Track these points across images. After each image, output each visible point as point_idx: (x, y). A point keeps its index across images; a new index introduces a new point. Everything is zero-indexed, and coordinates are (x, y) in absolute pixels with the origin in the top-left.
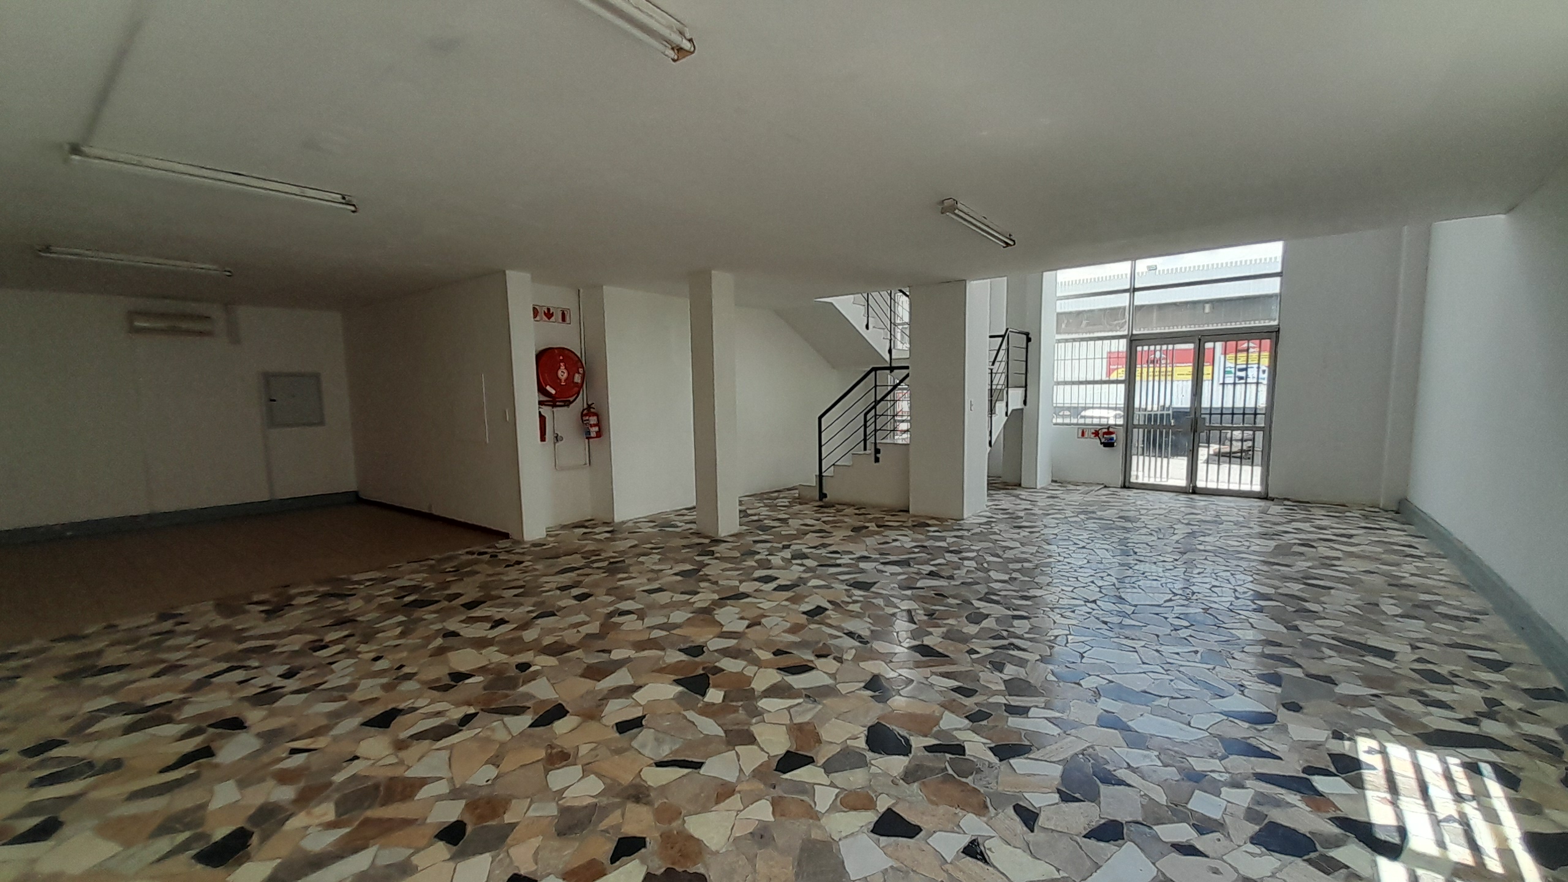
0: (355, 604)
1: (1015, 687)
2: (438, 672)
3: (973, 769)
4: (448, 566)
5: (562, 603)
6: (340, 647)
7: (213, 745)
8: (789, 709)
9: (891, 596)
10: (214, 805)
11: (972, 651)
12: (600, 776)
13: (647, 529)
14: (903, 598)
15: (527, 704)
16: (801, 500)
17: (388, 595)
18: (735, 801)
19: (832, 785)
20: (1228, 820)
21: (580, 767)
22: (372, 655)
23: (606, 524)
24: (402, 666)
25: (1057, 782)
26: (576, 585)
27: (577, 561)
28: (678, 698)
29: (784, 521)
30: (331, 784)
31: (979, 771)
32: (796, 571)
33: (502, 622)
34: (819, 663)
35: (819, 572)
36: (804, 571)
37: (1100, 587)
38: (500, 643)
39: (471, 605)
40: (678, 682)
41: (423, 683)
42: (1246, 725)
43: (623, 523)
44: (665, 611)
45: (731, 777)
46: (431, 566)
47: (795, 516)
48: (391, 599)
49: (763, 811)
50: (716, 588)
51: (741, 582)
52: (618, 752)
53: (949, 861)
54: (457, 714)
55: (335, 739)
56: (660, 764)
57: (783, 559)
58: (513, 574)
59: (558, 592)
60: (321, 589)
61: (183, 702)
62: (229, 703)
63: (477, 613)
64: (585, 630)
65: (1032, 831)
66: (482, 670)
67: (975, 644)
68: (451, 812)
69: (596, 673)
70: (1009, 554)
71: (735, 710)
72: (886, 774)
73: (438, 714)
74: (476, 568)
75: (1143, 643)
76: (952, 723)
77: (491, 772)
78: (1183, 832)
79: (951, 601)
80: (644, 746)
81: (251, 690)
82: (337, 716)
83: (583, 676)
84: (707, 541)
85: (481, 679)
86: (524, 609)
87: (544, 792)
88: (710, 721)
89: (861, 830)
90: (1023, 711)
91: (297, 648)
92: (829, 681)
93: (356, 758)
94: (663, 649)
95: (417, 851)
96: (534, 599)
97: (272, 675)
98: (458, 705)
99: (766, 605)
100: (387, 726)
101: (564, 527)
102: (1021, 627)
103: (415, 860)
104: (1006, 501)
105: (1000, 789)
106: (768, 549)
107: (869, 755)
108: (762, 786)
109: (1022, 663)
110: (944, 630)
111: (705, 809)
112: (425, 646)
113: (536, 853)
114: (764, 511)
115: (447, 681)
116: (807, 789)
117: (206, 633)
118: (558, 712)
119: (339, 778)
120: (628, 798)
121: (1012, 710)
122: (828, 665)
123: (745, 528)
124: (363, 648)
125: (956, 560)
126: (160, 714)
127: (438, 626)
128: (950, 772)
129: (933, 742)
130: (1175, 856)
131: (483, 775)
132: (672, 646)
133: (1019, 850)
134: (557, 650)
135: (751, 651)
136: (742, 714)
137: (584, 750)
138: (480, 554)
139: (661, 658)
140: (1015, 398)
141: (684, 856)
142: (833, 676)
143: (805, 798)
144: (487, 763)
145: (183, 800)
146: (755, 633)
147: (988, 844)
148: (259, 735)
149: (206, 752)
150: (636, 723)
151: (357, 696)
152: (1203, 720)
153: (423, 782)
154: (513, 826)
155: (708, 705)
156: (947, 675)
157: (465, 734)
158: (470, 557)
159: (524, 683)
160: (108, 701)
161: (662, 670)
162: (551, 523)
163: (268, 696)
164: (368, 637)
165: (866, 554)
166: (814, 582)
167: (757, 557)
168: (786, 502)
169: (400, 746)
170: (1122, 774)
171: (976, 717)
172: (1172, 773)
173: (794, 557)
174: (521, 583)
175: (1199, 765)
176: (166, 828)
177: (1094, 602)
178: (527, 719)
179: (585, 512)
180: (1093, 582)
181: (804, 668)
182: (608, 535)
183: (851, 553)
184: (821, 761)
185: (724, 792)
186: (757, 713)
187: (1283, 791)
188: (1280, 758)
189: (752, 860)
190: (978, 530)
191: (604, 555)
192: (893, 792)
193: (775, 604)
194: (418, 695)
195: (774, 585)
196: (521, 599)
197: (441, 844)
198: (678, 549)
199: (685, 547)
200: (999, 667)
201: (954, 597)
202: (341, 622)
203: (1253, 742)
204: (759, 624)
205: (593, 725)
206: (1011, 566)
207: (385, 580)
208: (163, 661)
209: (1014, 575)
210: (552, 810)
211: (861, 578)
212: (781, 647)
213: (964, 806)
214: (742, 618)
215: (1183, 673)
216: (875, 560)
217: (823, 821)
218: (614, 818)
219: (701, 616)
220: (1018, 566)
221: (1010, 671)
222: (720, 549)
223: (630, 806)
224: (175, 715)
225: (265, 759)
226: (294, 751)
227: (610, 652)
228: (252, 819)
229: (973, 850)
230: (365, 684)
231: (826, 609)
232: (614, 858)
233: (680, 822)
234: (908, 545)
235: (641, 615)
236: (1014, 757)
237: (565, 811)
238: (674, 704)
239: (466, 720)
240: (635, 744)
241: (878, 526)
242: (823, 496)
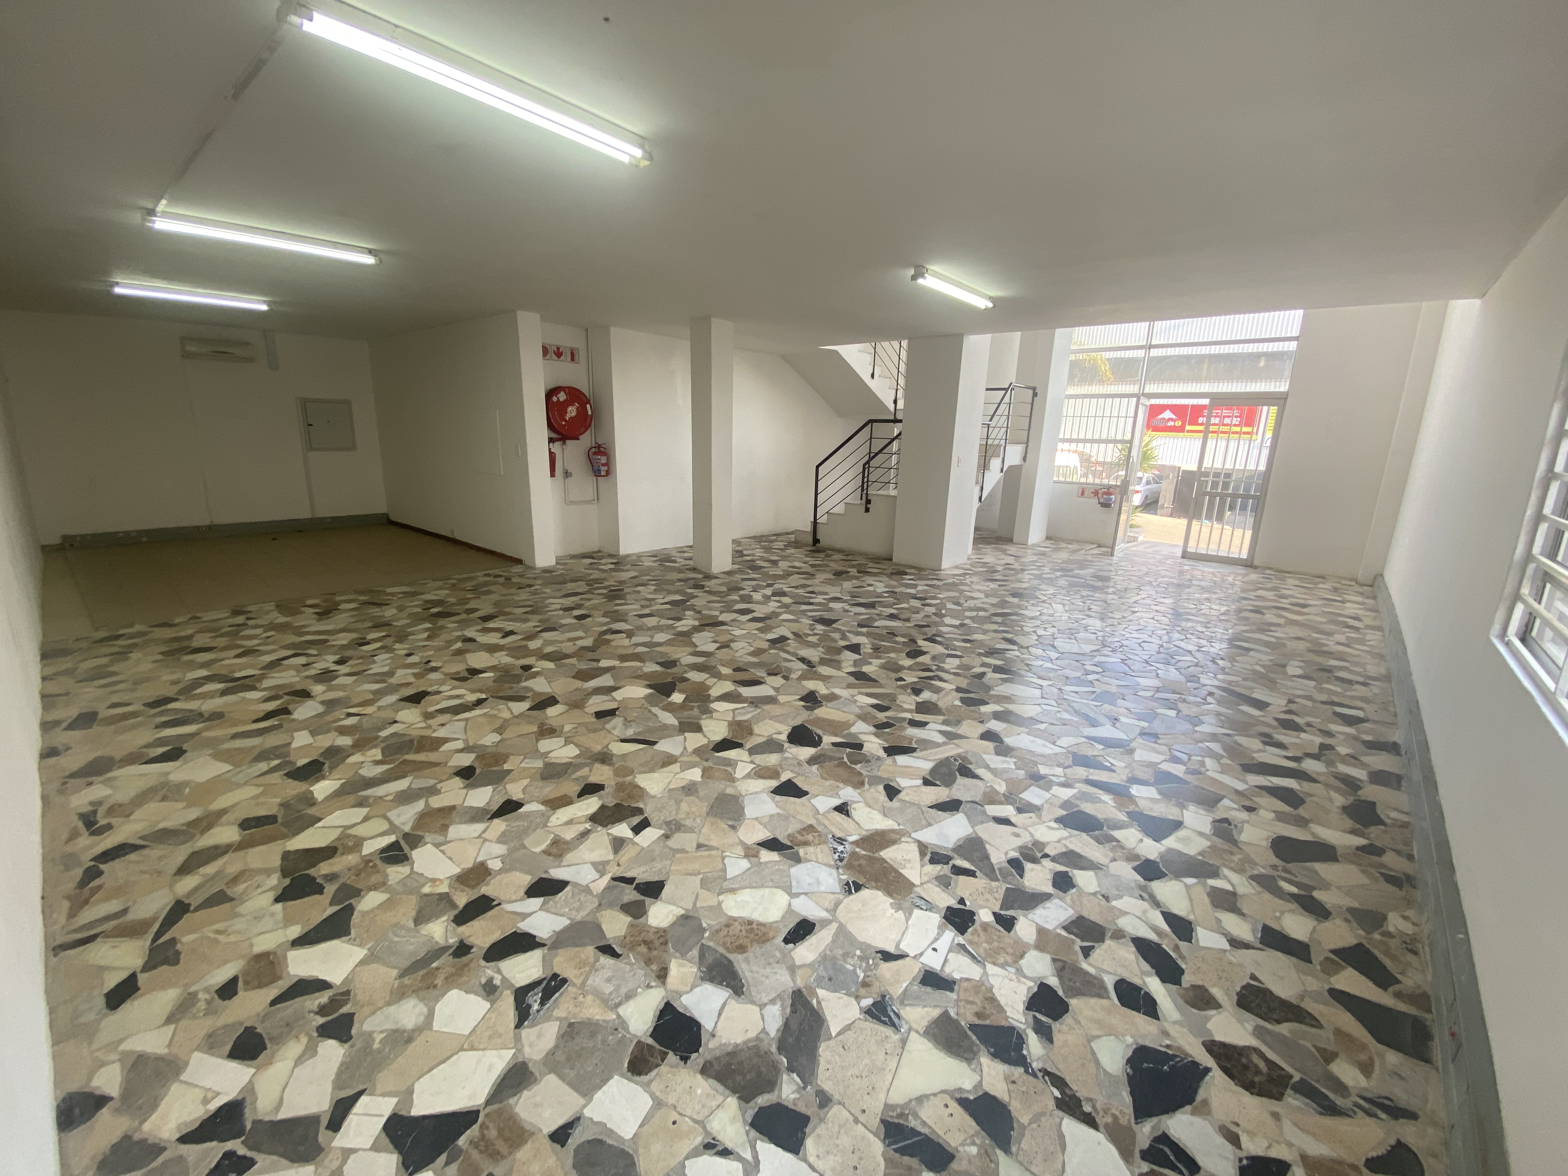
0: (389, 612)
1: (924, 708)
2: (458, 667)
3: (866, 760)
4: (469, 585)
5: (564, 622)
6: (378, 645)
7: (290, 707)
8: (734, 710)
9: (849, 632)
10: (295, 745)
11: (901, 679)
12: (577, 745)
13: (648, 563)
14: (858, 634)
15: (528, 695)
16: (797, 544)
17: (417, 606)
18: (676, 767)
19: (752, 762)
20: (1046, 806)
21: (563, 739)
22: (405, 652)
23: (611, 556)
24: (429, 661)
25: (925, 773)
26: (578, 607)
27: (581, 587)
28: (647, 698)
29: (775, 563)
30: (378, 737)
31: (868, 761)
32: (773, 606)
33: (512, 633)
34: (770, 680)
35: (793, 608)
36: (779, 607)
37: (1039, 636)
38: (508, 649)
39: (486, 619)
40: (650, 686)
41: (446, 675)
42: (1101, 747)
43: (628, 556)
44: (649, 633)
45: (676, 751)
46: (454, 585)
47: (784, 558)
48: (419, 610)
49: (695, 774)
50: (698, 616)
51: (721, 612)
52: (595, 731)
53: (821, 812)
54: (472, 698)
55: (380, 708)
56: (624, 741)
57: (764, 596)
58: (523, 596)
59: (561, 612)
60: (361, 598)
61: (262, 678)
62: (297, 679)
63: (491, 625)
64: (580, 643)
65: (891, 800)
66: (493, 668)
67: (904, 674)
68: (466, 760)
69: (583, 676)
70: (971, 603)
71: (692, 708)
72: (795, 758)
73: (458, 697)
74: (492, 588)
75: (1050, 683)
76: (862, 730)
77: (496, 738)
78: (1007, 811)
79: (899, 639)
80: (614, 728)
81: (312, 672)
82: (379, 694)
83: (573, 677)
84: (701, 576)
85: (492, 674)
86: (531, 625)
87: (536, 753)
88: (669, 715)
89: (762, 791)
90: (922, 725)
91: (345, 642)
92: (772, 693)
93: (395, 722)
94: (643, 661)
95: (441, 781)
96: (540, 617)
97: (327, 662)
98: (473, 691)
99: (737, 632)
100: (419, 702)
101: (573, 557)
102: (951, 664)
103: (439, 786)
104: (991, 556)
105: (879, 774)
106: (753, 587)
107: (786, 745)
108: (698, 759)
109: (938, 690)
110: (883, 661)
111: (652, 770)
112: (447, 648)
113: (525, 787)
114: (759, 553)
115: (466, 674)
116: (732, 763)
117: (272, 627)
118: (552, 701)
119: (384, 734)
120: (596, 760)
121: (914, 723)
122: (778, 681)
123: (737, 566)
124: (397, 646)
125: (919, 605)
126: (247, 684)
127: (460, 633)
128: (846, 760)
129: (838, 740)
130: (992, 825)
131: (490, 739)
132: (652, 660)
133: (875, 812)
134: (557, 657)
135: (715, 667)
136: (696, 712)
137: (567, 728)
138: (496, 576)
139: (640, 668)
140: (1013, 455)
141: (631, 797)
142: (777, 690)
143: (729, 769)
144: (493, 731)
145: (272, 740)
146: (723, 654)
147: (854, 806)
148: (323, 703)
149: (285, 711)
150: (612, 713)
151: (393, 681)
152: (1066, 742)
153: (446, 740)
154: (509, 772)
155: (672, 704)
156: (869, 695)
157: (477, 712)
158: (487, 579)
159: (526, 680)
160: (204, 673)
161: (638, 677)
162: (560, 554)
163: (326, 676)
164: (402, 637)
165: (839, 595)
166: (785, 616)
167: (742, 592)
168: (780, 545)
169: (428, 716)
170: (980, 772)
171: (880, 726)
172: (1021, 773)
173: (774, 594)
174: (530, 603)
175: (1043, 770)
176: (263, 756)
177: (1028, 648)
178: (526, 705)
179: (592, 545)
180: (1035, 632)
181: (756, 682)
182: (613, 566)
183: (826, 594)
184: (748, 746)
185: (668, 760)
186: (708, 711)
187: (1101, 792)
188: (1114, 771)
189: (678, 802)
190: (951, 581)
191: (606, 584)
192: (796, 769)
193: (744, 632)
194: (443, 682)
195: (750, 616)
196: (530, 616)
197: (457, 779)
198: (672, 582)
199: (680, 580)
200: (917, 692)
201: (903, 636)
202: (377, 626)
203: (1100, 759)
204: (728, 646)
205: (577, 712)
206: (967, 614)
207: (415, 594)
208: (241, 646)
209: (967, 621)
210: (539, 764)
211: (826, 615)
212: (741, 665)
213: (846, 782)
214: (714, 642)
215: (1072, 707)
216: (845, 601)
217: (737, 784)
218: (584, 771)
219: (680, 638)
220: (974, 614)
221: (926, 695)
222: (711, 584)
223: (597, 765)
224: (258, 685)
225: (329, 718)
226: (349, 715)
227: (599, 661)
228: (322, 754)
229: (843, 809)
230: (400, 672)
231: (788, 639)
232: (581, 795)
233: (631, 777)
234: (879, 591)
235: (630, 634)
236: (899, 754)
237: (547, 765)
238: (644, 701)
239: (479, 703)
240: (608, 726)
241: (859, 572)
242: (816, 541)
